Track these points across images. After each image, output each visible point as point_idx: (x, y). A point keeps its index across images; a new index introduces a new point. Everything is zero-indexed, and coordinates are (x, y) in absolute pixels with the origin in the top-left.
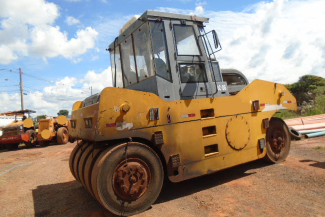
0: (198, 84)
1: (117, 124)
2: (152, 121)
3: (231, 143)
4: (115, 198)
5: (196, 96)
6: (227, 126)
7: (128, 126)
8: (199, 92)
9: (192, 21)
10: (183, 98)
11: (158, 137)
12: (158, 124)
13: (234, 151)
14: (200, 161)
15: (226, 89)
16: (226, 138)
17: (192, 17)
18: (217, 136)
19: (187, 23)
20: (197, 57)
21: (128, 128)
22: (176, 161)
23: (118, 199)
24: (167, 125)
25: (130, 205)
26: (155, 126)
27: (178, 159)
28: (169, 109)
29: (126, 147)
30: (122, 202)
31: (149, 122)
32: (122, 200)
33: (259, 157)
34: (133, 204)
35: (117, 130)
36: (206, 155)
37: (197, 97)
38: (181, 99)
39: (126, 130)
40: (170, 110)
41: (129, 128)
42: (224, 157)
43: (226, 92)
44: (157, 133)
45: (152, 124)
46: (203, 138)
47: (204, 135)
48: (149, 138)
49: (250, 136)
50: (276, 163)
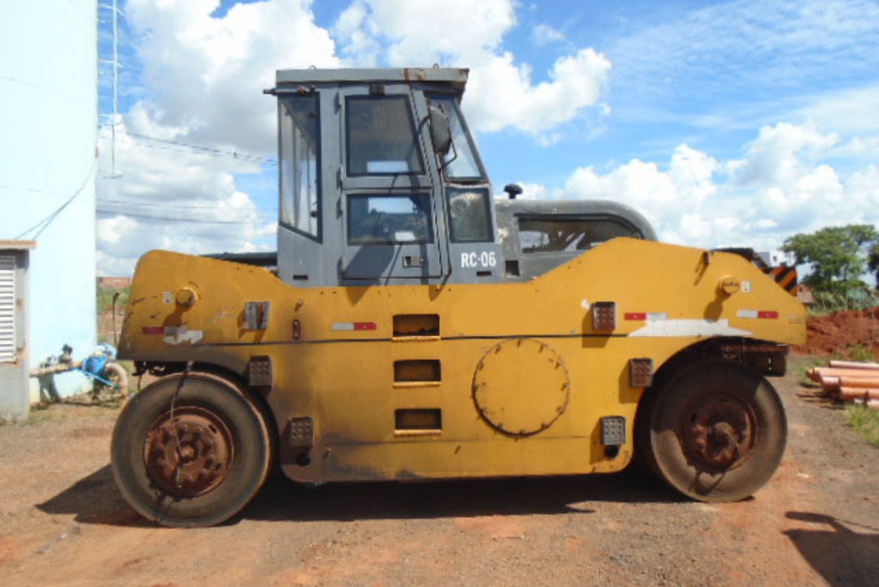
0: (400, 249)
1: (167, 329)
2: (250, 330)
3: (487, 412)
4: (145, 482)
5: (388, 278)
6: (481, 366)
7: (192, 335)
8: (398, 268)
9: (407, 82)
10: (346, 282)
11: (259, 370)
12: (264, 339)
13: (499, 436)
14: (378, 443)
15: (493, 264)
16: (474, 397)
17: (409, 71)
18: (440, 388)
19: (388, 90)
20: (407, 177)
21: (190, 341)
22: (300, 430)
23: (152, 486)
24: (289, 343)
25: (175, 505)
26: (258, 342)
27: (309, 427)
28: (298, 306)
29: (181, 382)
30: (159, 493)
31: (242, 332)
32: (160, 489)
33: (594, 469)
34: (185, 505)
35: (165, 343)
36: (398, 432)
37: (390, 280)
38: (341, 284)
39: (186, 344)
40: (301, 309)
41: (193, 342)
42: (459, 448)
43: (493, 274)
44: (255, 359)
45: (249, 337)
46: (395, 387)
47: (396, 380)
48: (240, 370)
49: (566, 403)
50: (698, 501)
